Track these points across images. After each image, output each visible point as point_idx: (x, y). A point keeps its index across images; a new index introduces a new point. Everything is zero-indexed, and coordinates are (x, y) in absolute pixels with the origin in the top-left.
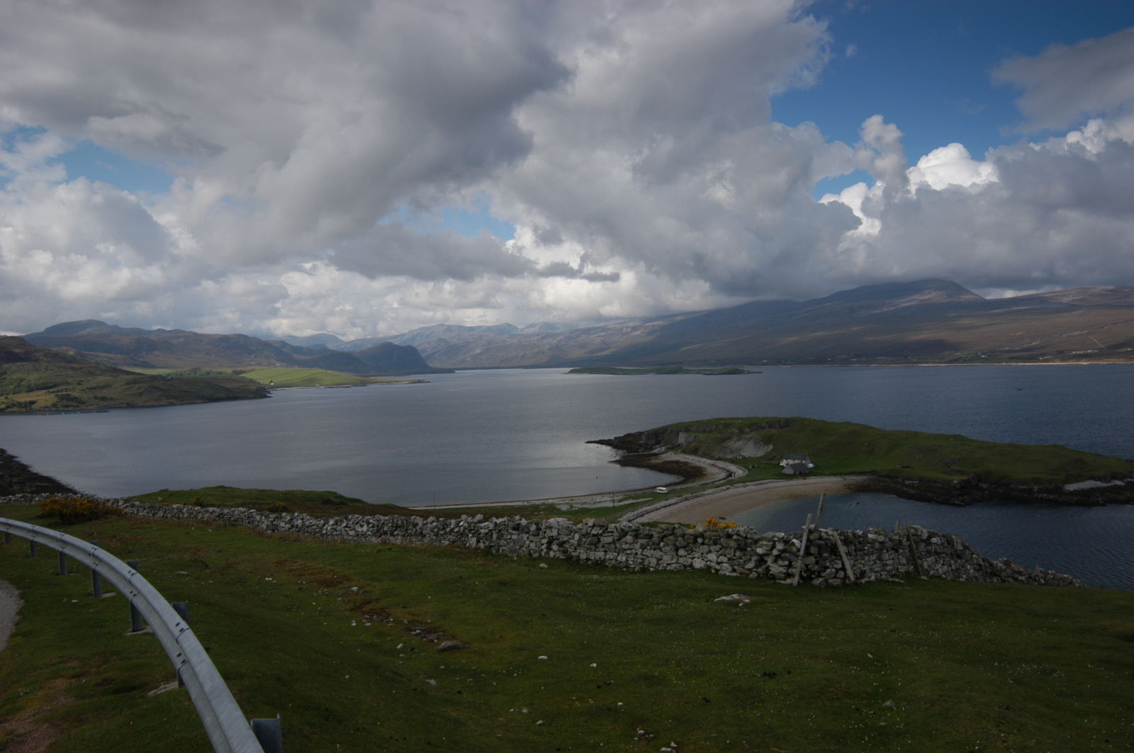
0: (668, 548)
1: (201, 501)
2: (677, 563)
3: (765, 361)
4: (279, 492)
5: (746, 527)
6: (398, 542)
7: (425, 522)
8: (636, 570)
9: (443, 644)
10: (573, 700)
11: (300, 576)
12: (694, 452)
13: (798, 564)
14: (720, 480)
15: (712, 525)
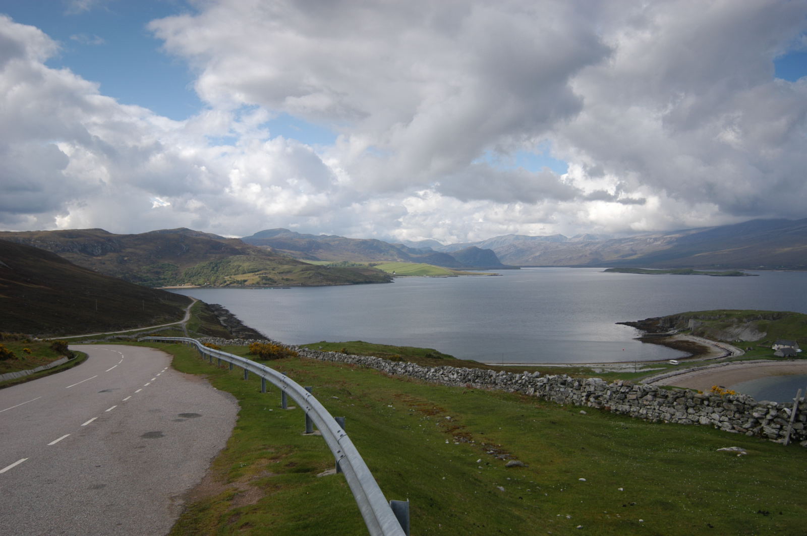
0: (680, 407)
1: (346, 350)
2: (686, 418)
3: (761, 266)
4: (397, 347)
5: (744, 395)
6: (478, 387)
7: (498, 374)
8: (654, 421)
9: (510, 462)
10: (604, 513)
11: (410, 405)
12: (701, 335)
13: (788, 429)
14: (721, 357)
15: (716, 391)
